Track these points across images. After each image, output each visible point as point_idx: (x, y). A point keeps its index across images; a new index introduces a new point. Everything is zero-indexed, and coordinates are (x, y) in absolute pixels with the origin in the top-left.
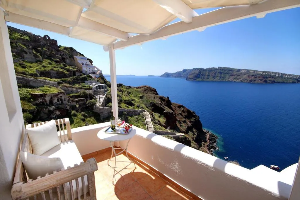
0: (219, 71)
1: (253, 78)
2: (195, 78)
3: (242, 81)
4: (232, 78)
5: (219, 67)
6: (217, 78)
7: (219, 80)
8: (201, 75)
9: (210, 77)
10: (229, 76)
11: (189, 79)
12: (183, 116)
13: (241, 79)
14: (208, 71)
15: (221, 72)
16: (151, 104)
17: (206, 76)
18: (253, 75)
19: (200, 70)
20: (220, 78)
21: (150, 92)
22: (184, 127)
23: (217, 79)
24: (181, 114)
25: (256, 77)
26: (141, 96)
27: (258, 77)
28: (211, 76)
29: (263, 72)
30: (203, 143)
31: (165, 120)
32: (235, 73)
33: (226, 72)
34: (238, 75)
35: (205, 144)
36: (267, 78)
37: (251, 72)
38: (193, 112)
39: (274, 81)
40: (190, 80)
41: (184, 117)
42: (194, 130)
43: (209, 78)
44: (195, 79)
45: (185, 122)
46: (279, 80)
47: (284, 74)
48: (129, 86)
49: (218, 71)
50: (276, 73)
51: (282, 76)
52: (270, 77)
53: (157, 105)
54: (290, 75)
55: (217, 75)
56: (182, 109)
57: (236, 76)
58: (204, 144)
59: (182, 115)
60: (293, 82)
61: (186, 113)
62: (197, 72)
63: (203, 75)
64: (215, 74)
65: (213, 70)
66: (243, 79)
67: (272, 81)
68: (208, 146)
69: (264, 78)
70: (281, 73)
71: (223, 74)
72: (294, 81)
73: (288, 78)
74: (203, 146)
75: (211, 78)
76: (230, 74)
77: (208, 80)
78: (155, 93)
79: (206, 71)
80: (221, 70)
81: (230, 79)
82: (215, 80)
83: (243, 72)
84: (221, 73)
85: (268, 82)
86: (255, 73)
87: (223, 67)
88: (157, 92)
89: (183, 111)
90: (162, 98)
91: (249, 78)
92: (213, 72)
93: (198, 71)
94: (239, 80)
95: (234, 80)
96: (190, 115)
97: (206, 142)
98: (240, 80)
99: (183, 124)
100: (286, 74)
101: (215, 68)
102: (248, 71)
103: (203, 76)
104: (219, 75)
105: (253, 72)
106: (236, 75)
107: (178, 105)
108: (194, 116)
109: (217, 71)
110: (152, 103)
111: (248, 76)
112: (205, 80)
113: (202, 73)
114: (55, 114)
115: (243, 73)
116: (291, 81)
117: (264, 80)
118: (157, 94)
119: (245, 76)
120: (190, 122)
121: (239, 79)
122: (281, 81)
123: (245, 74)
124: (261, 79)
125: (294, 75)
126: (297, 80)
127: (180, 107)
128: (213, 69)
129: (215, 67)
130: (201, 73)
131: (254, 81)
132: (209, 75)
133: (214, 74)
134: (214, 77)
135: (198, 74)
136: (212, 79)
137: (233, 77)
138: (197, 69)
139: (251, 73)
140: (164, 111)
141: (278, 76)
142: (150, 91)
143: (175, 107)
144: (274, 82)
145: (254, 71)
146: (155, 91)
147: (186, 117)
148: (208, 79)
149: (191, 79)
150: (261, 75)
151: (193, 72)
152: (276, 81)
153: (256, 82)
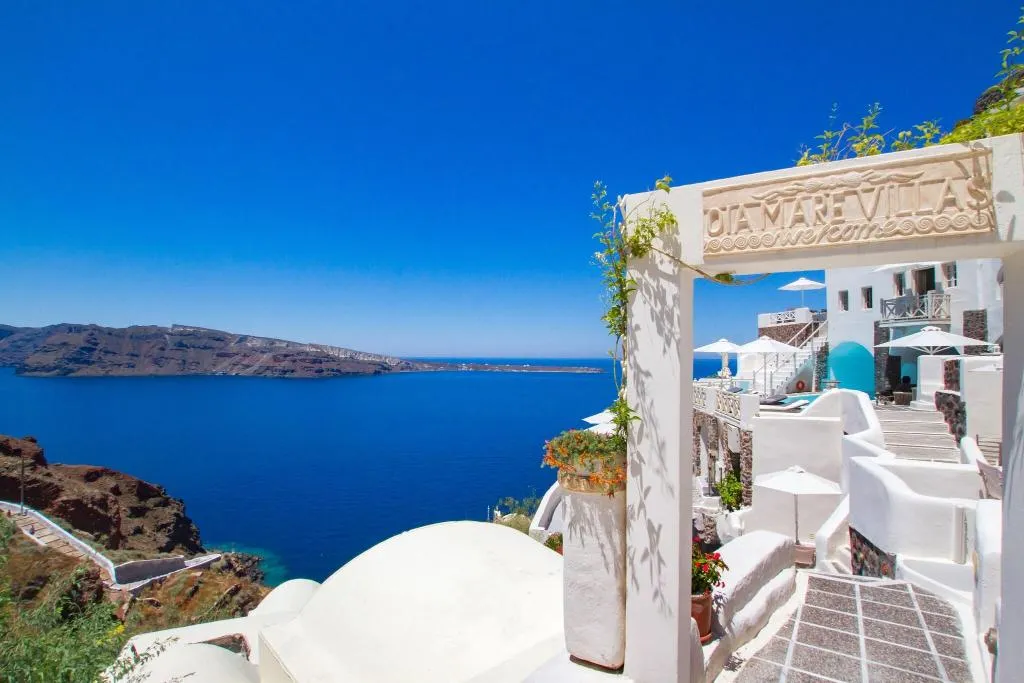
0: (178, 339)
1: (286, 364)
2: (71, 366)
4: (225, 364)
5: (175, 326)
6: (171, 364)
8: (99, 354)
9: (144, 362)
10: (215, 357)
11: (35, 370)
13: (256, 367)
14: (131, 337)
15: (184, 342)
17: (125, 359)
18: (286, 356)
19: (92, 335)
20: (184, 363)
23: (171, 368)
25: (294, 361)
27: (300, 360)
28: (146, 357)
29: (311, 346)
32: (233, 346)
33: (204, 342)
34: (245, 356)
36: (321, 363)
37: (278, 344)
39: (338, 371)
40: (44, 374)
43: (138, 366)
44: (71, 371)
46: (348, 368)
47: (356, 353)
49: (172, 341)
50: (340, 349)
51: (353, 357)
52: (328, 361)
54: (368, 355)
55: (168, 353)
57: (237, 358)
62: (79, 340)
63: (107, 352)
64: (163, 349)
65: (153, 336)
66: (260, 367)
67: (333, 370)
69: (314, 362)
70: (350, 350)
71: (191, 349)
72: (378, 368)
73: (364, 362)
75: (145, 367)
76: (218, 351)
77: (136, 372)
79: (123, 337)
80: (181, 334)
81: (218, 369)
82: (162, 372)
83: (258, 344)
84: (183, 347)
86: (290, 348)
87: (191, 327)
91: (277, 364)
92: (153, 341)
93: (84, 335)
94: (246, 370)
95: (232, 369)
98: (249, 371)
100: (360, 353)
101: (160, 329)
102: (272, 342)
103: (108, 358)
104: (179, 354)
105: (284, 345)
106: (236, 354)
109: (167, 336)
111: (275, 359)
112: (117, 372)
113: (101, 345)
115: (258, 348)
117: (317, 366)
119: (265, 356)
121: (248, 366)
123: (263, 352)
124: (307, 365)
126: (382, 366)
128: (151, 332)
129: (160, 326)
130: (96, 344)
131: (293, 371)
132: (136, 352)
133: (155, 349)
134: (160, 361)
135: (83, 348)
136: (152, 370)
137: (229, 360)
138: (74, 329)
139: (279, 348)
141: (346, 358)
145: (289, 343)
148: (133, 367)
149: (49, 371)
150: (307, 354)
151: (56, 339)
152: (343, 370)
153: (295, 375)
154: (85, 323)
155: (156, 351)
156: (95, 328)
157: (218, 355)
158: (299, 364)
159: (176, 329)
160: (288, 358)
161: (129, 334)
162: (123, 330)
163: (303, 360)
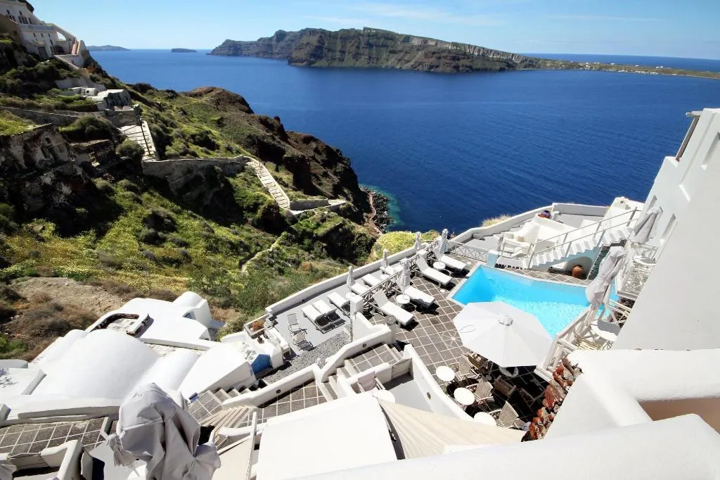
0: (366, 39)
1: (433, 60)
2: (312, 59)
3: (414, 69)
4: (393, 60)
5: (365, 29)
6: (363, 59)
7: (367, 66)
8: (325, 51)
9: (348, 57)
10: (388, 53)
11: (296, 61)
12: (319, 162)
13: (412, 63)
14: (341, 38)
15: (370, 41)
16: (249, 140)
17: (338, 55)
18: (434, 53)
19: (321, 37)
20: (370, 58)
21: (232, 107)
22: (327, 187)
23: (363, 61)
24: (313, 158)
25: (439, 58)
26: (217, 119)
27: (443, 57)
28: (349, 53)
29: (454, 44)
30: (365, 214)
31: (291, 176)
32: (400, 46)
33: (382, 41)
34: (407, 52)
35: (369, 215)
36: (458, 59)
37: (429, 43)
38: (338, 150)
39: (470, 67)
40: (300, 64)
41: (322, 165)
42: (346, 191)
43: (345, 60)
44: (313, 63)
45: (325, 175)
46: (478, 65)
47: (488, 50)
48: (172, 92)
49: (363, 40)
50: (475, 47)
51: (484, 54)
52: (464, 58)
53: (265, 140)
54: (497, 53)
55: (361, 51)
56: (314, 145)
57: (402, 54)
58: (367, 217)
59: (317, 161)
60: (502, 70)
61: (325, 155)
62: (314, 40)
63: (329, 50)
64: (358, 47)
65: (353, 38)
66: (416, 62)
67: (466, 66)
68: (374, 219)
69: (454, 58)
70: (484, 49)
71: (374, 48)
72: (503, 65)
74: (366, 220)
75: (349, 61)
76: (390, 49)
77: (344, 64)
78: (246, 108)
79: (336, 38)
80: (369, 36)
81: (389, 63)
82: (358, 64)
83: (415, 42)
84: (370, 45)
85: (461, 69)
86: (439, 46)
87: (374, 29)
88: (248, 105)
89: (316, 150)
90: (264, 122)
91: (426, 60)
92: (353, 41)
93: (317, 37)
94: (407, 65)
95: (397, 64)
96: (332, 157)
97: (370, 211)
98: (409, 65)
99: (324, 181)
100: (491, 51)
101: (356, 31)
102: (425, 40)
103: (330, 54)
104: (367, 51)
105: (433, 43)
106: (401, 51)
107: (302, 137)
108: (341, 160)
109: (361, 37)
110: (249, 136)
111: (426, 55)
112: (336, 64)
113: (326, 45)
114: (61, 193)
115: (416, 46)
116: (498, 67)
117: (454, 64)
118: (250, 111)
119: (420, 53)
120: (335, 174)
121: (408, 62)
122: (483, 67)
123: (418, 50)
124: (448, 61)
125: (504, 53)
126: (508, 63)
127: (308, 140)
128: (352, 34)
129: (356, 28)
130: (323, 44)
131: (437, 67)
132: (343, 50)
133: (354, 47)
134: (356, 56)
135: (317, 47)
137: (396, 56)
138: (312, 32)
139: (430, 46)
140: (285, 156)
141: (479, 55)
142: (230, 102)
143: (296, 141)
144: (472, 70)
145: (437, 41)
146: (243, 101)
147: (326, 164)
148: (343, 60)
149: (301, 62)
150: (449, 51)
151: (305, 40)
152: (474, 67)
153: (440, 69)
154: (318, 27)
155: (353, 49)
156: (323, 32)
157: (391, 52)
158: (443, 60)
159: (366, 31)
160: (435, 55)
161: (339, 36)
162: (336, 33)
163: (445, 57)
